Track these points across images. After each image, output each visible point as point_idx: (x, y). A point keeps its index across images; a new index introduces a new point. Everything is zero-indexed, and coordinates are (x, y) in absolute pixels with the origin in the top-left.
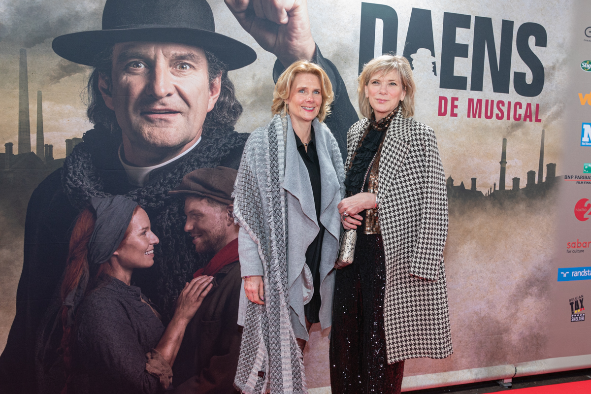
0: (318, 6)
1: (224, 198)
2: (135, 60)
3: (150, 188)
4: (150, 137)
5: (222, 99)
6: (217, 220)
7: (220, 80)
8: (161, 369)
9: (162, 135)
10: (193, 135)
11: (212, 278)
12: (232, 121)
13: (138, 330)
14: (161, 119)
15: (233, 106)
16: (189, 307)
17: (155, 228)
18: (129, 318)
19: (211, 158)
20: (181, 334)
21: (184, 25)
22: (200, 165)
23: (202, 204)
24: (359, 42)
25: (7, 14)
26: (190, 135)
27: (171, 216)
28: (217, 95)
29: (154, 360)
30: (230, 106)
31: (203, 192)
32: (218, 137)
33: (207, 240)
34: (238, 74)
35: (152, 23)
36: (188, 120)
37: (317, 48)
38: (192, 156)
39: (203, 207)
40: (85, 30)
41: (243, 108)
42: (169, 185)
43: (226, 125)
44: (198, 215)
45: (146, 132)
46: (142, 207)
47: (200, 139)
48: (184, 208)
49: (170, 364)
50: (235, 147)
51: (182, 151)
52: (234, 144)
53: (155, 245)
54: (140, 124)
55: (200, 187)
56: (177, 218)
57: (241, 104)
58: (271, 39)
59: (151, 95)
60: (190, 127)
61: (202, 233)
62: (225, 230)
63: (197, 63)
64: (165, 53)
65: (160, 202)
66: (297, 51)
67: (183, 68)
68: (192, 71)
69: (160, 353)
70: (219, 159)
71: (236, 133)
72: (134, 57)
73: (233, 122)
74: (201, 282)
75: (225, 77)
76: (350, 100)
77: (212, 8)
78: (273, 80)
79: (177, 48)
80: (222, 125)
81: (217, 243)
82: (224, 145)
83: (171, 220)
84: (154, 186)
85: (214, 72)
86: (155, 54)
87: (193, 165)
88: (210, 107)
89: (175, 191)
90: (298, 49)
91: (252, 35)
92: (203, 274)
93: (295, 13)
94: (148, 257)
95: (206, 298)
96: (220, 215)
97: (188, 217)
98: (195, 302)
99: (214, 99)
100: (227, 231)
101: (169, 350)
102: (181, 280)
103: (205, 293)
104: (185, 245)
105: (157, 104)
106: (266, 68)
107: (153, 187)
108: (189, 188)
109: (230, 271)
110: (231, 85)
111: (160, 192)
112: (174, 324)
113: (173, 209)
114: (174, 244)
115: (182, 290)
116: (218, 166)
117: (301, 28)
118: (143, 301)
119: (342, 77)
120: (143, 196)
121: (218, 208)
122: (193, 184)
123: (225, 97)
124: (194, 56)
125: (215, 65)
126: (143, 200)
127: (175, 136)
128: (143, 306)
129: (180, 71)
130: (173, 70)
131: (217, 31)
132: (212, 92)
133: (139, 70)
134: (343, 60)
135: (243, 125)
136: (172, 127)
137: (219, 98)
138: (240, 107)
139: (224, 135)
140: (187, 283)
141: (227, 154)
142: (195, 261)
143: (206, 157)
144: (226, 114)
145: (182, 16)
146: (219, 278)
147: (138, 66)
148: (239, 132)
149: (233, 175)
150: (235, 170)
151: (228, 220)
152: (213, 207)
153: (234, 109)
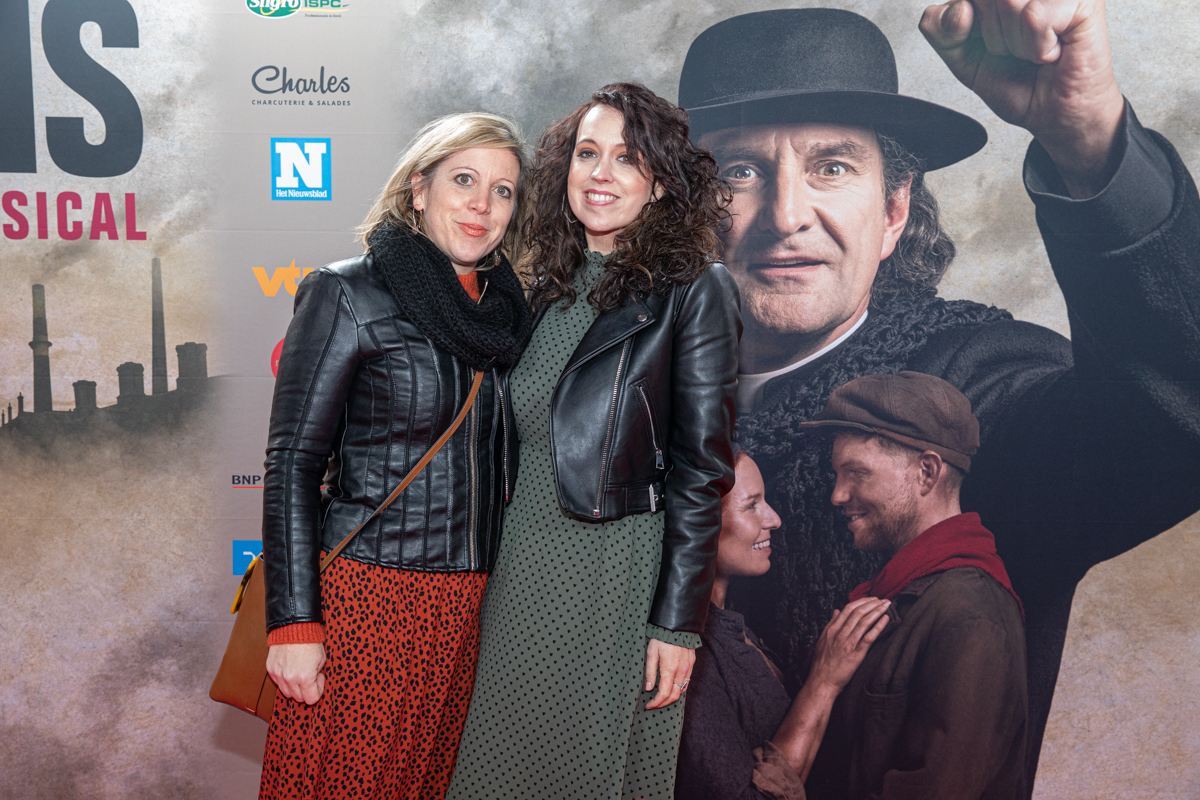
0: (1133, 14)
1: (913, 437)
2: (739, 163)
3: (764, 417)
4: (766, 313)
5: (912, 232)
6: (899, 484)
7: (909, 192)
8: (783, 785)
9: (789, 310)
10: (850, 308)
11: (887, 604)
12: (931, 276)
13: (738, 701)
14: (787, 278)
15: (935, 245)
16: (840, 662)
17: (774, 496)
18: (721, 674)
19: (888, 354)
20: (822, 716)
21: (834, 86)
22: (865, 370)
23: (869, 449)
26: (845, 307)
27: (805, 472)
28: (901, 223)
29: (769, 765)
30: (928, 244)
31: (869, 425)
32: (903, 311)
33: (877, 524)
34: (946, 176)
35: (771, 88)
36: (840, 278)
37: (1126, 104)
38: (848, 350)
39: (869, 455)
41: (957, 247)
42: (802, 411)
43: (919, 284)
44: (860, 472)
45: (758, 305)
46: (748, 454)
47: (865, 315)
48: (830, 457)
49: (800, 776)
50: (938, 330)
51: (828, 341)
52: (936, 324)
53: (774, 532)
54: (746, 289)
55: (865, 415)
56: (816, 477)
57: (953, 239)
58: (1020, 98)
59: (769, 231)
60: (846, 291)
61: (868, 508)
62: (916, 503)
63: (860, 161)
64: (796, 144)
65: (784, 443)
66: (1079, 118)
67: (832, 172)
68: (850, 177)
69: (781, 752)
70: (904, 355)
71: (941, 301)
72: (737, 158)
73: (934, 278)
74: (864, 611)
75: (918, 185)
77: (892, 46)
78: (1023, 185)
79: (821, 132)
80: (910, 284)
81: (899, 530)
82: (915, 327)
83: (805, 481)
84: (773, 412)
85: (896, 177)
86: (778, 149)
87: (850, 370)
88: (887, 250)
89: (813, 423)
90: (1084, 114)
91: (978, 92)
92: (869, 595)
93: (1076, 36)
94: (759, 554)
95: (874, 645)
96: (905, 472)
97: (840, 476)
98: (852, 651)
99: (895, 232)
100: (920, 506)
101: (800, 747)
102: (824, 603)
103: (873, 635)
104: (833, 532)
105: (781, 247)
107: (771, 415)
108: (842, 417)
109: (925, 591)
110: (931, 202)
111: (783, 424)
112: (809, 694)
113: (808, 458)
114: (810, 529)
115: (825, 624)
116: (901, 370)
117: (1090, 66)
118: (748, 641)
120: (752, 432)
121: (902, 458)
122: (849, 408)
123: (918, 226)
124: (854, 147)
125: (896, 163)
126: (751, 440)
127: (814, 310)
128: (748, 652)
129: (825, 180)
130: (811, 179)
131: (902, 91)
132: (891, 218)
133: (746, 182)
134: (1191, 129)
135: (958, 284)
136: (809, 293)
137: (906, 229)
138: (951, 246)
139: (916, 305)
140: (837, 612)
141: (923, 346)
142: (852, 566)
143: (877, 353)
144: (920, 263)
145: (831, 67)
146: (902, 603)
147: (744, 175)
148: (946, 300)
149: (934, 389)
150: (938, 379)
151: (922, 483)
152: (890, 455)
153: (936, 251)
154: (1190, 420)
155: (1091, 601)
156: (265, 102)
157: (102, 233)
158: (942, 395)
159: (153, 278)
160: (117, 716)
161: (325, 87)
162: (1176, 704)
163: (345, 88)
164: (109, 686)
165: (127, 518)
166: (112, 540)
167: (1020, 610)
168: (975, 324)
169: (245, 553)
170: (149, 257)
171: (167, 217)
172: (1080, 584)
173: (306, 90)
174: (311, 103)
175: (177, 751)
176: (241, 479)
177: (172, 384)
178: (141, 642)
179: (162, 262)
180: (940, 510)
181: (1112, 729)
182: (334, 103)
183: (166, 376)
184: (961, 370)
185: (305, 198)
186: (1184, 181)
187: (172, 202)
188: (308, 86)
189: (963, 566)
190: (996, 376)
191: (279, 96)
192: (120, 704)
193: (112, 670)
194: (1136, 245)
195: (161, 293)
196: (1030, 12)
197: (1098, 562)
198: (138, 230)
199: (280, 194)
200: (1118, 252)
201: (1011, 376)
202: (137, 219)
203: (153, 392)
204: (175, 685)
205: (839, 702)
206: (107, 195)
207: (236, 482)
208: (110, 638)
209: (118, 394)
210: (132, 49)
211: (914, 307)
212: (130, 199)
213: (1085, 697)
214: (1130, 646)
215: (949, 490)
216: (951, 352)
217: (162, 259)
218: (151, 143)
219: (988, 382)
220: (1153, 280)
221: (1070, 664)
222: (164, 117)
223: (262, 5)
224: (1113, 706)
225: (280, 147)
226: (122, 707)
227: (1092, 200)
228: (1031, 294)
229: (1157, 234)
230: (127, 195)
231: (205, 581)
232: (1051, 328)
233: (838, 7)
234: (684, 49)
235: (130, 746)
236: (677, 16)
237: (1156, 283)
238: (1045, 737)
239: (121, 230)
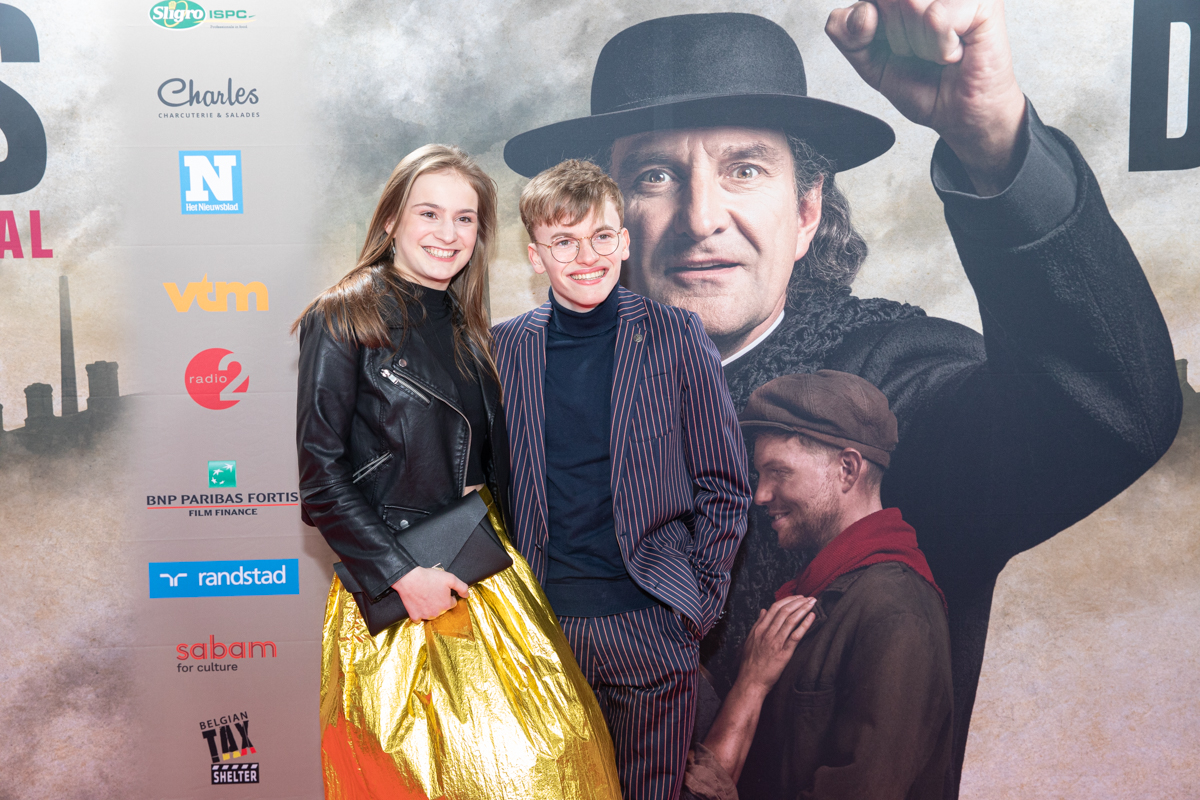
0: (1030, 14)
1: (833, 435)
2: (653, 167)
5: (824, 232)
6: (820, 482)
7: (820, 192)
8: (716, 786)
9: (707, 312)
10: (767, 308)
11: (813, 601)
12: (845, 275)
14: (704, 281)
15: (848, 244)
16: (768, 661)
19: (805, 353)
20: (752, 716)
21: (744, 89)
22: (783, 369)
23: (790, 448)
24: (1129, 80)
25: (429, 105)
26: (760, 313)
28: (814, 224)
29: (701, 767)
30: (841, 244)
31: (790, 425)
32: (819, 311)
33: (800, 522)
34: (856, 176)
35: (683, 92)
36: (756, 279)
37: (1028, 104)
38: (766, 351)
39: (791, 454)
40: (560, 119)
41: (869, 246)
43: (833, 283)
44: (781, 471)
47: (782, 315)
49: (732, 776)
50: (853, 328)
52: (850, 322)
54: (664, 292)
55: (785, 415)
57: (865, 238)
58: (925, 98)
59: (685, 234)
60: (762, 292)
61: (791, 507)
62: (838, 500)
63: (772, 163)
64: (709, 147)
66: (982, 117)
67: (744, 174)
68: (763, 178)
69: (712, 754)
70: (821, 354)
71: (856, 301)
72: (650, 162)
73: (848, 277)
74: (790, 610)
75: (829, 187)
76: (1111, 212)
77: (799, 49)
78: (931, 183)
79: (732, 135)
80: (825, 284)
81: (822, 528)
82: (831, 326)
85: (807, 178)
86: (691, 153)
87: (769, 370)
88: (801, 250)
90: (986, 113)
91: (885, 93)
92: (795, 593)
93: (977, 37)
95: (802, 642)
96: (826, 469)
97: (763, 476)
98: (780, 650)
99: (808, 232)
100: (842, 503)
101: (731, 747)
102: (751, 603)
103: (800, 633)
104: (757, 532)
105: (697, 250)
106: (916, 159)
108: (763, 418)
109: (849, 587)
110: (842, 202)
112: (739, 695)
115: (753, 624)
116: (819, 368)
117: (991, 66)
119: (1089, 164)
121: (823, 456)
122: (769, 408)
123: (830, 226)
124: (765, 149)
125: (808, 164)
127: (732, 312)
129: (739, 182)
130: (725, 182)
131: (810, 94)
132: (804, 219)
133: (661, 186)
134: (1090, 126)
135: (870, 283)
136: (726, 295)
137: (819, 229)
138: (863, 245)
139: (831, 305)
140: (763, 611)
141: (839, 344)
142: (777, 565)
143: (795, 352)
144: (834, 262)
145: (740, 71)
146: (828, 601)
147: (659, 179)
148: (860, 298)
149: (851, 387)
150: (855, 377)
151: (843, 480)
152: (811, 453)
153: (849, 250)
154: (1101, 411)
155: (1011, 592)
156: (172, 116)
157: (6, 252)
158: (859, 393)
159: (61, 296)
160: (33, 748)
161: (233, 99)
162: (1095, 690)
163: (254, 100)
164: (24, 718)
165: (38, 544)
166: (22, 567)
167: (943, 603)
168: (889, 322)
169: (162, 576)
170: (56, 275)
171: (73, 234)
172: (1000, 575)
173: (213, 102)
174: (219, 115)
175: (98, 780)
176: (156, 500)
177: (82, 404)
178: (55, 671)
179: (69, 279)
180: (862, 506)
181: (1035, 717)
182: (242, 115)
183: (76, 396)
184: (878, 368)
185: (215, 212)
186: (1086, 177)
187: (78, 218)
188: (216, 98)
189: (886, 562)
190: (912, 373)
191: (186, 108)
192: (35, 736)
193: (26, 701)
194: (1042, 240)
195: (69, 311)
196: (932, 14)
197: (1017, 553)
198: (43, 248)
199: (190, 208)
200: (1025, 247)
201: (926, 372)
202: (43, 236)
203: (63, 413)
204: (93, 713)
205: (769, 702)
206: (11, 213)
207: (151, 502)
208: (23, 667)
209: (26, 416)
210: (32, 64)
211: (830, 306)
212: (35, 216)
213: (1008, 686)
214: (1051, 634)
215: (869, 487)
216: (867, 350)
217: (70, 277)
218: (55, 159)
219: (904, 378)
220: (1060, 274)
221: (993, 655)
222: (68, 133)
223: (166, 17)
224: (1036, 694)
225: (189, 161)
226: (38, 738)
227: (999, 197)
228: (942, 290)
229: (1062, 228)
230: (31, 212)
231: (120, 606)
232: (963, 324)
233: (745, 12)
234: (594, 55)
235: (48, 778)
236: (587, 21)
237: (1063, 277)
238: (971, 727)
239: (27, 247)
